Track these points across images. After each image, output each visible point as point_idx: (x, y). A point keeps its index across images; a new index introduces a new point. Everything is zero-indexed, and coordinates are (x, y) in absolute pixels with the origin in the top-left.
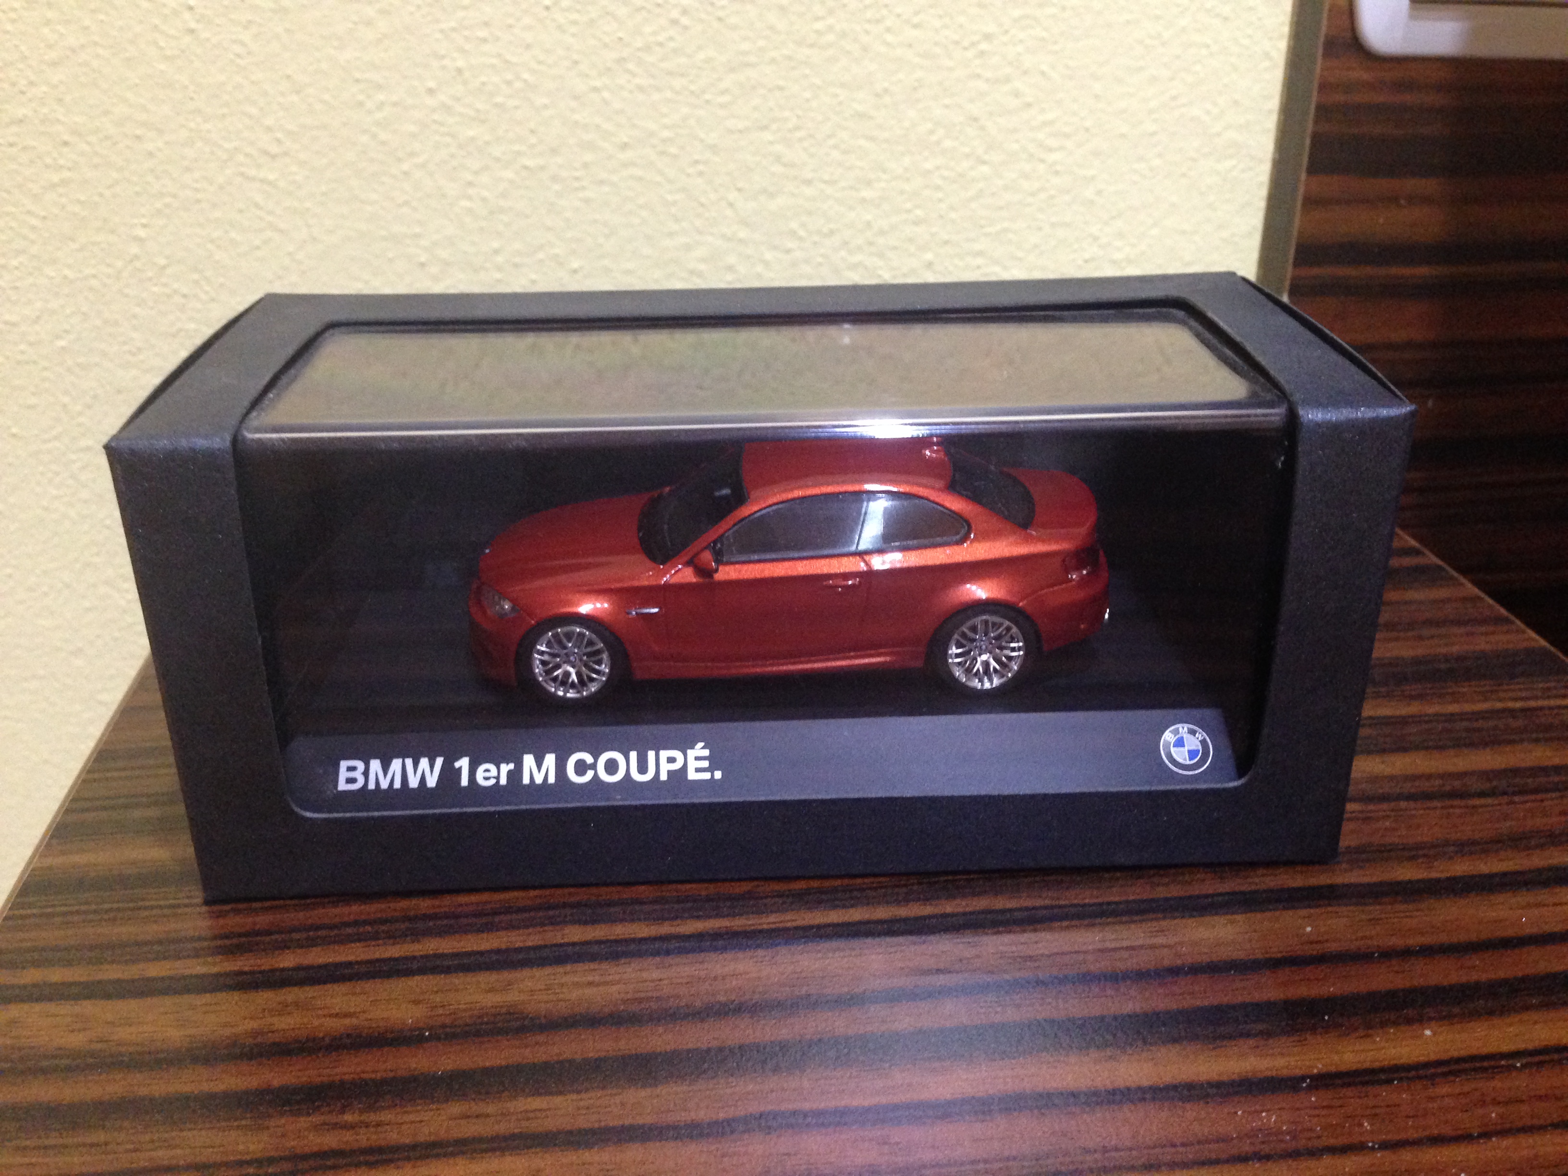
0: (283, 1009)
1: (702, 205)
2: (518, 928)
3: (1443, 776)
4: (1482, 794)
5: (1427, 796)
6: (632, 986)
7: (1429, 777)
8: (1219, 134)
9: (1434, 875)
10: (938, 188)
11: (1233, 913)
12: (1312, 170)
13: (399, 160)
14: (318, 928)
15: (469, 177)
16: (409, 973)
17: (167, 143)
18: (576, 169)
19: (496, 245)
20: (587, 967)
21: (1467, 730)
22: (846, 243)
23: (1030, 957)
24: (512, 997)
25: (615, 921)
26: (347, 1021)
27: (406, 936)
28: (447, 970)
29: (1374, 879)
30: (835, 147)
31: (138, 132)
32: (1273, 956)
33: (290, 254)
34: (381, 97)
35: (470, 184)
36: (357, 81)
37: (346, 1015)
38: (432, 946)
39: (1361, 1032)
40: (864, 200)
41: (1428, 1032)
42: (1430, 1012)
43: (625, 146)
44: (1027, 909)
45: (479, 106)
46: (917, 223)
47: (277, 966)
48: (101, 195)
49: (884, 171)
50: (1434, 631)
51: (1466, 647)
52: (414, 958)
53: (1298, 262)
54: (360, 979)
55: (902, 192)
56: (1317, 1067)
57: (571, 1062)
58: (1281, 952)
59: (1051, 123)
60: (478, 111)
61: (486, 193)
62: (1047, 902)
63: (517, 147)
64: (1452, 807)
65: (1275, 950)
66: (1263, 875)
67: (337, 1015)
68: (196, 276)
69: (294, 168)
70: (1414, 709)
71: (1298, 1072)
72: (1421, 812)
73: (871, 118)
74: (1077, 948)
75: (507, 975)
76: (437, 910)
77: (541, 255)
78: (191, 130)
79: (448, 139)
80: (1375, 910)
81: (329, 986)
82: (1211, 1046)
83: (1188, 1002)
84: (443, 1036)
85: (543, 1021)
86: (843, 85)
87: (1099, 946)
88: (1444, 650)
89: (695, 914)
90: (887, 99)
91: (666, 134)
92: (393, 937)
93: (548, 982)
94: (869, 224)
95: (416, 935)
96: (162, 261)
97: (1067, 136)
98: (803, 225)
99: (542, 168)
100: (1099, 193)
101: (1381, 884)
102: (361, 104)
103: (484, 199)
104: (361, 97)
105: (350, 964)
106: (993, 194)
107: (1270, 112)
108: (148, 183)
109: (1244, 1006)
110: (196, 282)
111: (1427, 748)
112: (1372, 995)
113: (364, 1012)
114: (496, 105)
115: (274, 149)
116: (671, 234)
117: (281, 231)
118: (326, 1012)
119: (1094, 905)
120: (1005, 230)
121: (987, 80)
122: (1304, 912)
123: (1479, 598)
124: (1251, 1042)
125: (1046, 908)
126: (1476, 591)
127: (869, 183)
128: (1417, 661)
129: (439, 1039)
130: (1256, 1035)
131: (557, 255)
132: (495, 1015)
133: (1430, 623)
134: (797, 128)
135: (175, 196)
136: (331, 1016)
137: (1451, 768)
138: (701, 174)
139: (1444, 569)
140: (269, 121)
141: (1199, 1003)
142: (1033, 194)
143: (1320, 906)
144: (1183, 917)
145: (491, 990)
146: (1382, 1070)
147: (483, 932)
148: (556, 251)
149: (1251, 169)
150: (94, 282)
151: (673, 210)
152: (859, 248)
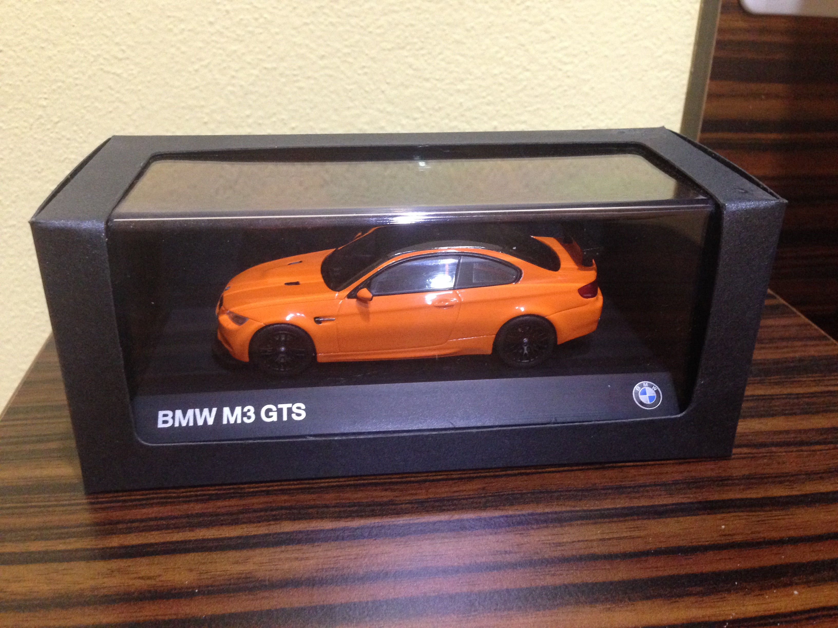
0: (111, 573)
1: (366, 92)
2: (254, 522)
3: (796, 431)
4: (819, 443)
5: (788, 444)
6: (322, 561)
7: (787, 432)
8: (660, 57)
9: (795, 493)
10: (501, 84)
11: (678, 517)
12: (713, 78)
13: (193, 63)
14: (133, 521)
15: (234, 73)
16: (187, 551)
17: (59, 51)
18: (295, 70)
19: (248, 112)
20: (294, 548)
21: (808, 404)
22: (448, 115)
23: (560, 543)
24: (249, 567)
25: (312, 518)
26: (149, 582)
27: (186, 527)
28: (210, 549)
29: (759, 496)
30: (443, 60)
31: (43, 45)
32: (703, 544)
33: (129, 116)
34: (182, 26)
35: (233, 77)
36: (169, 17)
37: (149, 578)
38: (201, 534)
39: (757, 592)
40: (458, 91)
41: (796, 592)
42: (795, 579)
43: (323, 57)
44: (556, 513)
45: (239, 32)
46: (488, 104)
47: (107, 545)
48: (21, 81)
49: (470, 74)
50: (784, 344)
51: (803, 354)
52: (190, 541)
53: (704, 130)
54: (158, 554)
55: (480, 86)
56: (732, 615)
57: (283, 610)
58: (708, 541)
59: (566, 48)
60: (238, 35)
61: (243, 83)
62: (568, 509)
63: (261, 57)
64: (802, 451)
65: (703, 540)
66: (695, 493)
67: (142, 578)
68: (75, 128)
69: (132, 67)
70: (777, 390)
71: (721, 618)
72: (784, 454)
73: (464, 43)
74: (586, 538)
75: (245, 553)
76: (206, 511)
77: (274, 119)
78: (73, 44)
79: (221, 51)
80: (762, 515)
81: (138, 559)
82: (669, 602)
83: (654, 574)
84: (206, 592)
85: (267, 583)
86: (448, 24)
87: (600, 537)
88: (792, 355)
89: (360, 514)
90: (473, 33)
91: (346, 50)
92: (178, 528)
93: (271, 558)
94: (461, 104)
95: (192, 527)
96: (56, 120)
97: (575, 56)
98: (424, 104)
99: (275, 69)
100: (592, 88)
101: (763, 498)
102: (170, 30)
103: (241, 86)
104: (171, 26)
105: (152, 545)
106: (532, 89)
107: (689, 44)
108: (48, 74)
109: (688, 576)
110: (75, 131)
111: (785, 415)
112: (762, 568)
113: (160, 576)
114: (250, 32)
115: (120, 55)
116: (349, 108)
117: (125, 103)
118: (135, 575)
119: (597, 510)
120: (538, 109)
121: (530, 23)
122: (719, 516)
123: (809, 325)
124: (693, 599)
125: (568, 512)
126: (807, 321)
127: (462, 81)
128: (776, 362)
129: (204, 594)
130: (695, 595)
131: (283, 119)
132: (238, 579)
133: (782, 339)
134: (422, 49)
135: (63, 82)
136: (139, 578)
137: (800, 427)
138: (366, 74)
139: (787, 307)
140: (117, 40)
141: (660, 574)
142: (554, 89)
143: (729, 512)
144: (649, 519)
145: (237, 563)
146: (771, 617)
147: (232, 525)
148: (283, 117)
149: (677, 76)
150: (17, 131)
151: (350, 94)
152: (455, 118)
